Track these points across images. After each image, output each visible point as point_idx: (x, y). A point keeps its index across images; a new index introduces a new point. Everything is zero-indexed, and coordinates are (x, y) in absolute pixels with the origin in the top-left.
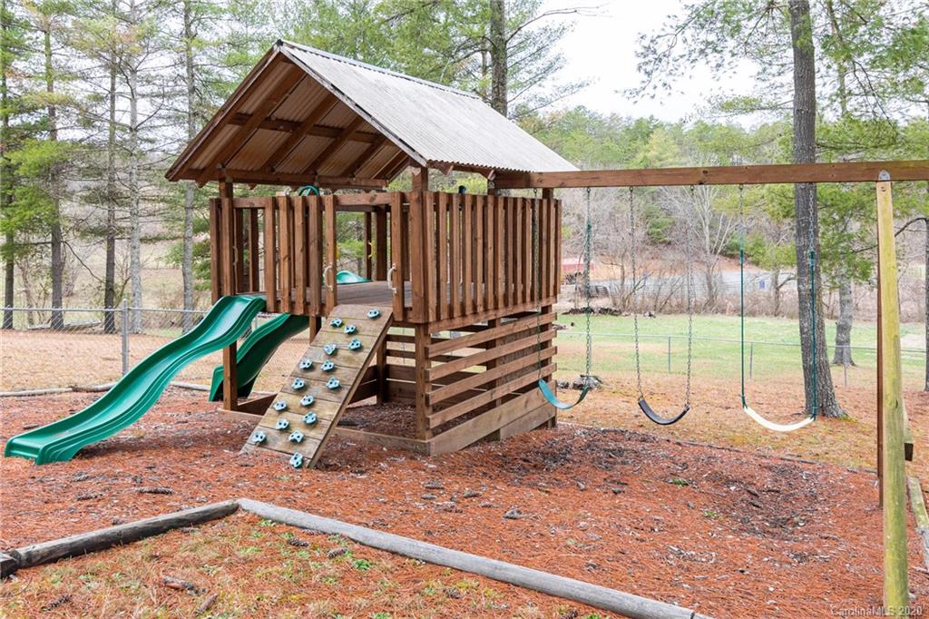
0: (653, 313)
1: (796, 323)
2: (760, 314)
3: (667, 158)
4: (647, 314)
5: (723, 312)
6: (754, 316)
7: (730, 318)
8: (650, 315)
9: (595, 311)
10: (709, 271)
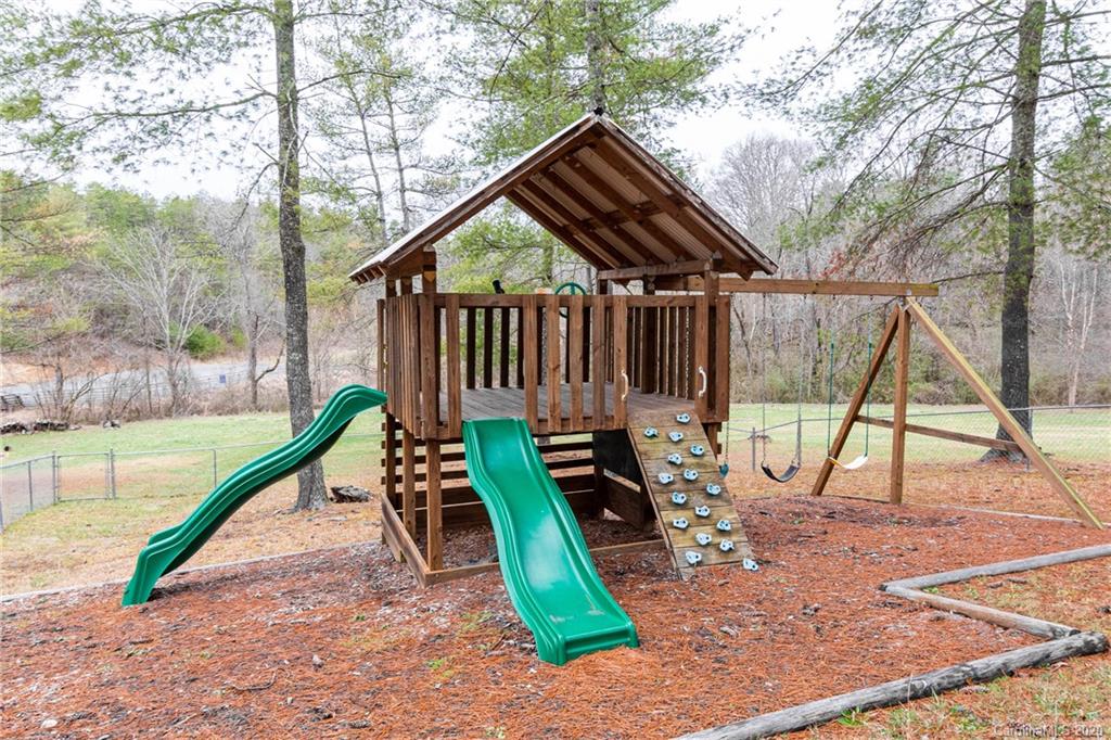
0: (117, 422)
1: (287, 416)
2: (243, 410)
3: (71, 228)
4: (109, 424)
5: (200, 412)
6: (237, 413)
7: (210, 418)
8: (113, 425)
9: (29, 427)
10: (171, 368)
